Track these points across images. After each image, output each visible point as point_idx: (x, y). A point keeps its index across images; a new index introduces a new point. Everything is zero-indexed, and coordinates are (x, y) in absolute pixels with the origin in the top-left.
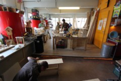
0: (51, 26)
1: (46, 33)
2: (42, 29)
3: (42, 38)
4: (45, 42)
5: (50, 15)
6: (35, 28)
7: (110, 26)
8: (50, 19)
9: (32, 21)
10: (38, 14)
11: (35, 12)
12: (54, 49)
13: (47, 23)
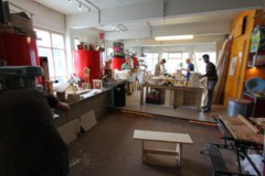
0: (143, 68)
1: (132, 79)
2: (126, 71)
3: (126, 87)
4: (130, 94)
5: (142, 49)
6: (116, 71)
7: (247, 68)
8: (143, 56)
9: (112, 59)
10: (122, 49)
11: (119, 46)
12: (142, 103)
13: (136, 64)
